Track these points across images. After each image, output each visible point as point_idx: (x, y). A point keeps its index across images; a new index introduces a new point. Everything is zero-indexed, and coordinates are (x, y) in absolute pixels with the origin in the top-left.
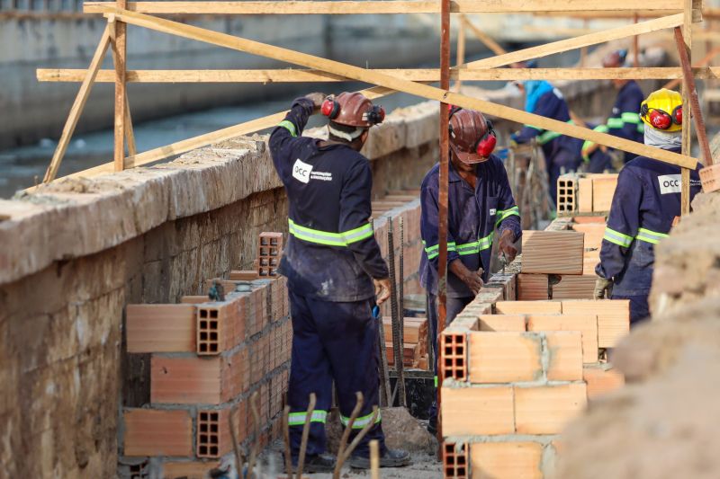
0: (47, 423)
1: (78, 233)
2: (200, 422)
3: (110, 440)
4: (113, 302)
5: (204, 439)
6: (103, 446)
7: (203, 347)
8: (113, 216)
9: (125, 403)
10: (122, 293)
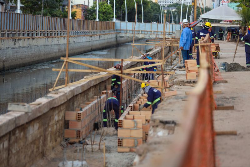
0: (49, 135)
1: (55, 103)
2: (77, 132)
3: (62, 135)
4: (63, 112)
5: (78, 135)
6: (60, 136)
7: (78, 119)
8: (62, 98)
9: (65, 128)
10: (65, 109)
